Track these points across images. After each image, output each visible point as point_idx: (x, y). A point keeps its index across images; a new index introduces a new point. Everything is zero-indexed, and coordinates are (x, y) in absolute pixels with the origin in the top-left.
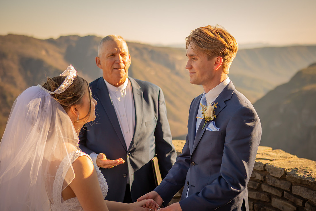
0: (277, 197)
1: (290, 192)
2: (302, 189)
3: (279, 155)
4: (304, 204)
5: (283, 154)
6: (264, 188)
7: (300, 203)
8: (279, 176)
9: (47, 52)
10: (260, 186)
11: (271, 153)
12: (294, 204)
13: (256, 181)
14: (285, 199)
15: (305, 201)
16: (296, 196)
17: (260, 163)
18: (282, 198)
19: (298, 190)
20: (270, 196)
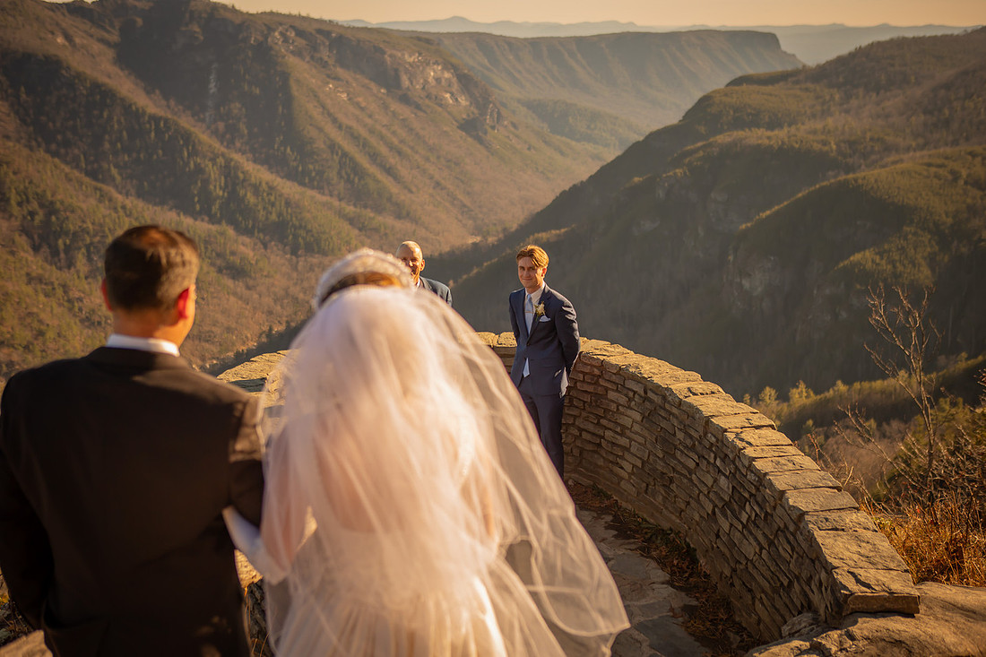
0: (613, 390)
1: (623, 386)
2: (633, 383)
3: (617, 350)
4: (634, 395)
5: (621, 349)
6: (602, 382)
7: (631, 394)
8: (615, 371)
9: (68, 37)
10: (598, 380)
11: (609, 349)
12: (626, 396)
13: (594, 375)
14: (620, 392)
15: (635, 392)
16: (628, 389)
17: (598, 359)
18: (617, 391)
19: (630, 384)
20: (607, 389)
